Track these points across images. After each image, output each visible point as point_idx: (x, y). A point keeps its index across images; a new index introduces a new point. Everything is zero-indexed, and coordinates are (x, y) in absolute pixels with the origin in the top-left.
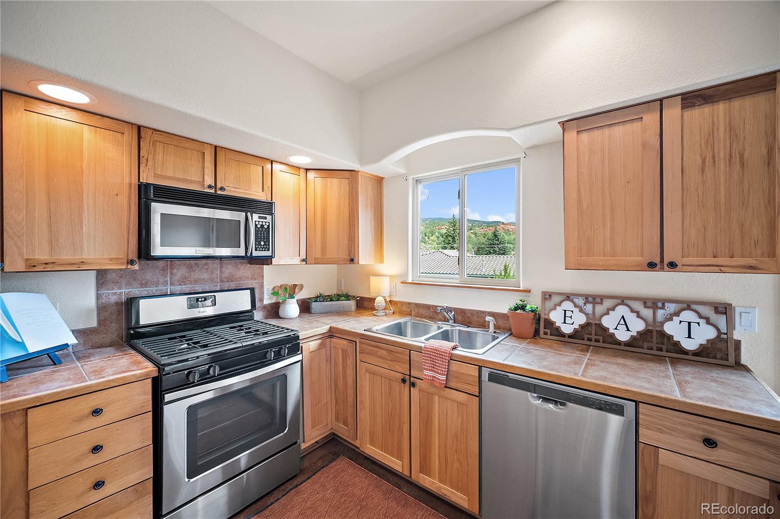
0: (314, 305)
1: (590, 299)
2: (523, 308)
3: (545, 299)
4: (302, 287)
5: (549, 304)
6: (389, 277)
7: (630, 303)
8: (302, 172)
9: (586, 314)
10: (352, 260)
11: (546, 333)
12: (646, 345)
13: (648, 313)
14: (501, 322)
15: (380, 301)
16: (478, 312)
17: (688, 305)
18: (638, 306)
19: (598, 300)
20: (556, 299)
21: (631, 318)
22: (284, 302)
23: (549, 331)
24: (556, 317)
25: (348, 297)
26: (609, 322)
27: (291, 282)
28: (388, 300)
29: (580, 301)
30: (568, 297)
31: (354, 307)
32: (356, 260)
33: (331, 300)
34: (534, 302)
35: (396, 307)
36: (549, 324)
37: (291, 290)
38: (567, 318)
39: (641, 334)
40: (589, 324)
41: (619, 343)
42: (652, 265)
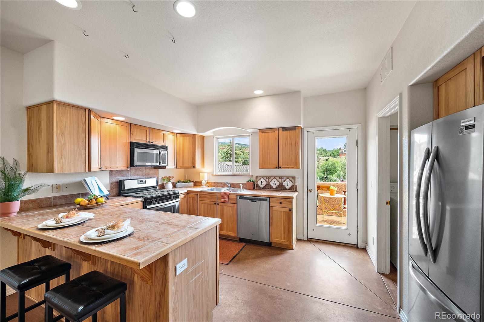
0: (177, 184)
1: (268, 177)
2: (250, 181)
3: (257, 178)
4: (173, 177)
5: (258, 180)
6: (207, 173)
7: (276, 178)
8: (175, 134)
9: (267, 182)
10: (194, 167)
11: (256, 188)
12: (279, 188)
13: (280, 180)
14: (245, 186)
15: (204, 182)
16: (238, 184)
17: (288, 178)
18: (278, 178)
19: (269, 178)
20: (259, 178)
21: (276, 182)
22: (166, 183)
23: (257, 187)
24: (259, 183)
25: (190, 182)
26: (272, 183)
27: (168, 176)
28: (206, 182)
29: (265, 178)
30: (262, 177)
31: (193, 185)
32: (195, 167)
33: (184, 182)
34: (254, 179)
35: (209, 184)
36: (257, 185)
37: (169, 179)
38: (262, 183)
39: (278, 186)
40: (267, 184)
41: (273, 189)
42: (276, 167)
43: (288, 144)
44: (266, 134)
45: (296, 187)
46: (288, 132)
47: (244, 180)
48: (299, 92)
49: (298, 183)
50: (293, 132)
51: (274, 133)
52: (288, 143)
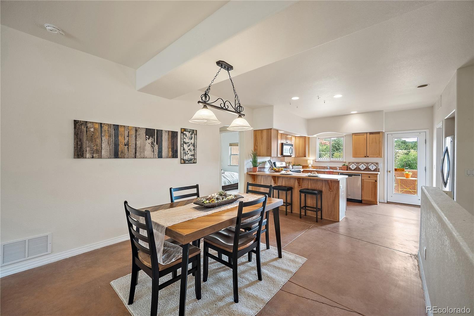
0: (294, 167)
1: (357, 163)
2: (345, 165)
3: (349, 163)
4: (292, 162)
6: (312, 161)
8: (295, 137)
9: (357, 166)
10: (305, 156)
11: (349, 170)
12: (366, 170)
13: (366, 165)
14: (340, 169)
15: (310, 166)
16: (334, 167)
17: (372, 163)
18: (365, 164)
19: (359, 163)
20: (351, 163)
21: (364, 166)
22: (289, 165)
24: (351, 167)
25: (300, 165)
26: (360, 167)
27: (289, 161)
28: (312, 166)
29: (355, 164)
30: (353, 163)
31: (302, 168)
33: (297, 166)
34: (347, 164)
36: (350, 168)
38: (353, 167)
39: (365, 168)
40: (357, 168)
41: (362, 170)
42: (365, 157)
43: (374, 143)
44: (358, 136)
45: (379, 169)
46: (374, 135)
47: (341, 165)
48: (383, 111)
49: (380, 166)
50: (377, 135)
51: (363, 136)
52: (374, 141)
